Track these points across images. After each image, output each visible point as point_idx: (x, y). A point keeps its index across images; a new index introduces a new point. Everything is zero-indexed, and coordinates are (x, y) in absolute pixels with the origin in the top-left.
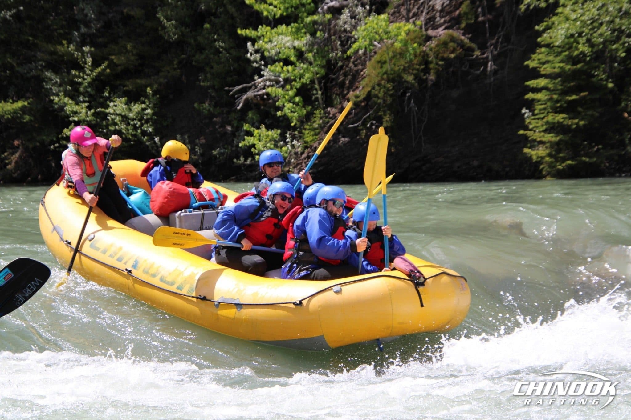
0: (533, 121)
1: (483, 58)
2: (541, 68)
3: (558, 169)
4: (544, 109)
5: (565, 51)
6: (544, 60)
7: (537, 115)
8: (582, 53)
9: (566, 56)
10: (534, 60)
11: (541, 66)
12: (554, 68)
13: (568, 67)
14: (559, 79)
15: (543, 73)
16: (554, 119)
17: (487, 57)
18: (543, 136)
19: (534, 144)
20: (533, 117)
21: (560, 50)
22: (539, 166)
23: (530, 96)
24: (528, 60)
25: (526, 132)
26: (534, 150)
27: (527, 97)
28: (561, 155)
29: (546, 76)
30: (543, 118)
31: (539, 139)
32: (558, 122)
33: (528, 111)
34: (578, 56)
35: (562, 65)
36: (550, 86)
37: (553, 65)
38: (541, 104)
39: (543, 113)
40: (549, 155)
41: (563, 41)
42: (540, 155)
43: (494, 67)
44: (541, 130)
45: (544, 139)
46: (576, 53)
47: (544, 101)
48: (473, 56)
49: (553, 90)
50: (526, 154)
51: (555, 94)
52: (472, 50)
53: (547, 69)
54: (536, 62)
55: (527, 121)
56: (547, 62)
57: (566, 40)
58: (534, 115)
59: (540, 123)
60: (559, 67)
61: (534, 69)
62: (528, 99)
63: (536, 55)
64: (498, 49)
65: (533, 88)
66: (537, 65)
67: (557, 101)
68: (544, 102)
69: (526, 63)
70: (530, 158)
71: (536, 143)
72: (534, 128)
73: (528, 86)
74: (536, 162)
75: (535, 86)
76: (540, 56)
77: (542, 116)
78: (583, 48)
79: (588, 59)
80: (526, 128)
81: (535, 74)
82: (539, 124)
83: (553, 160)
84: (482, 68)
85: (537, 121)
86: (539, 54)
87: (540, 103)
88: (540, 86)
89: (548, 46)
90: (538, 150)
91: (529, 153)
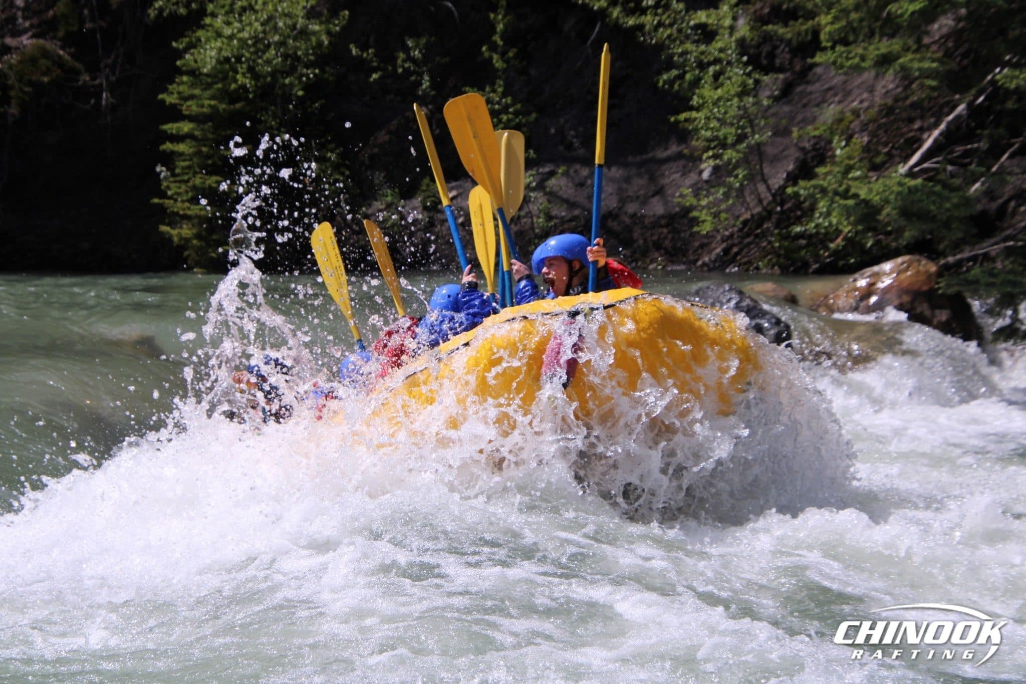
0: (172, 185)
1: (93, 86)
2: (182, 105)
3: (213, 257)
4: (189, 167)
5: (217, 83)
6: (186, 95)
7: (178, 175)
8: (243, 87)
9: (219, 89)
10: (172, 93)
11: (182, 102)
12: (202, 106)
13: (222, 107)
14: (210, 124)
15: (186, 113)
16: (204, 183)
17: (101, 85)
18: (189, 208)
19: (175, 219)
20: (172, 179)
21: (209, 80)
22: (182, 253)
23: (168, 146)
24: (163, 92)
25: (161, 201)
26: (174, 228)
27: (163, 147)
28: (215, 237)
29: (190, 118)
30: (187, 181)
31: (181, 212)
32: (210, 187)
33: (164, 169)
34: (236, 90)
35: (213, 103)
36: (197, 133)
37: (200, 102)
38: (184, 160)
39: (187, 174)
40: (198, 236)
41: (214, 68)
42: (184, 236)
43: (111, 100)
44: (185, 198)
45: (189, 213)
46: (233, 86)
47: (189, 155)
48: (78, 81)
49: (202, 140)
50: (162, 233)
51: (205, 146)
52: (78, 73)
53: (192, 107)
54: (175, 96)
55: (165, 184)
56: (192, 97)
57: (218, 66)
58: (174, 175)
59: (184, 187)
60: (210, 106)
61: (173, 106)
62: (164, 151)
63: (175, 86)
64: (117, 73)
65: (172, 134)
66: (177, 101)
67: (208, 157)
68: (188, 158)
69: (161, 96)
70: (170, 239)
71: (178, 218)
72: (173, 195)
73: (165, 132)
74: (179, 246)
75: (174, 132)
76: (181, 88)
77: (186, 177)
78: (243, 80)
79: (251, 96)
80: (163, 195)
81: (175, 114)
82: (181, 190)
83: (204, 244)
84: (92, 102)
85: (178, 184)
86: (179, 84)
87: (183, 158)
88: (181, 133)
89: (193, 73)
90: (181, 228)
91: (168, 233)
